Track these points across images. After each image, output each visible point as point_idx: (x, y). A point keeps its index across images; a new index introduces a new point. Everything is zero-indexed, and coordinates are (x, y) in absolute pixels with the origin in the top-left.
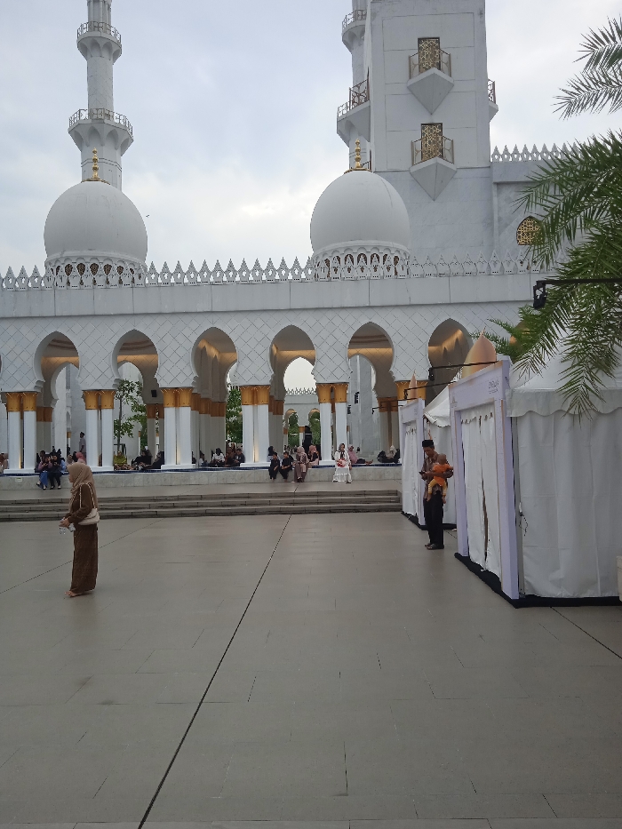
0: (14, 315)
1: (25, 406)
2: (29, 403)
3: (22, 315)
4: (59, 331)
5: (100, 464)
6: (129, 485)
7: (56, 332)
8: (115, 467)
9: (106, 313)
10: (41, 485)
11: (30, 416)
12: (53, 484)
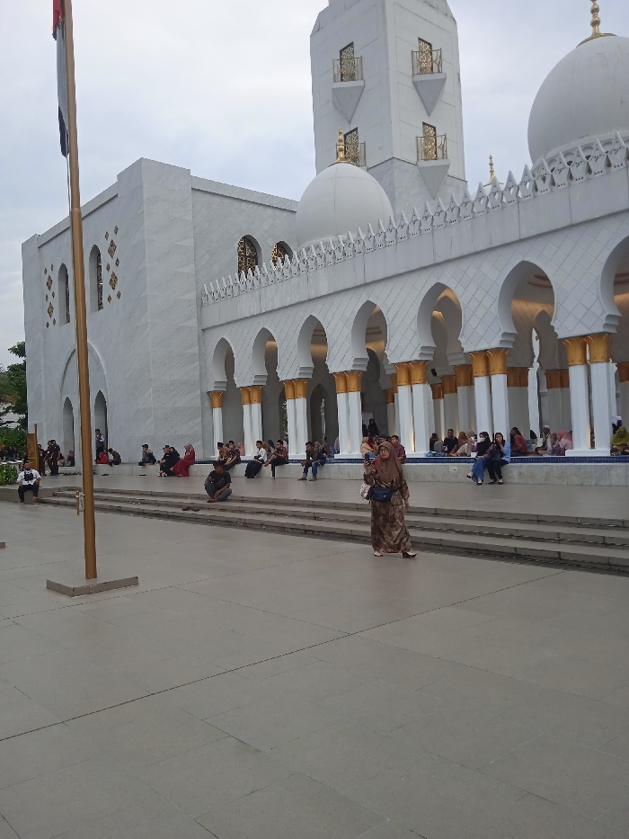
0: (472, 251)
1: (491, 369)
2: (497, 363)
3: (481, 248)
4: (527, 259)
5: (593, 445)
6: (602, 483)
7: (524, 264)
8: (612, 451)
9: (589, 217)
10: (475, 477)
11: (499, 380)
12: (492, 476)
